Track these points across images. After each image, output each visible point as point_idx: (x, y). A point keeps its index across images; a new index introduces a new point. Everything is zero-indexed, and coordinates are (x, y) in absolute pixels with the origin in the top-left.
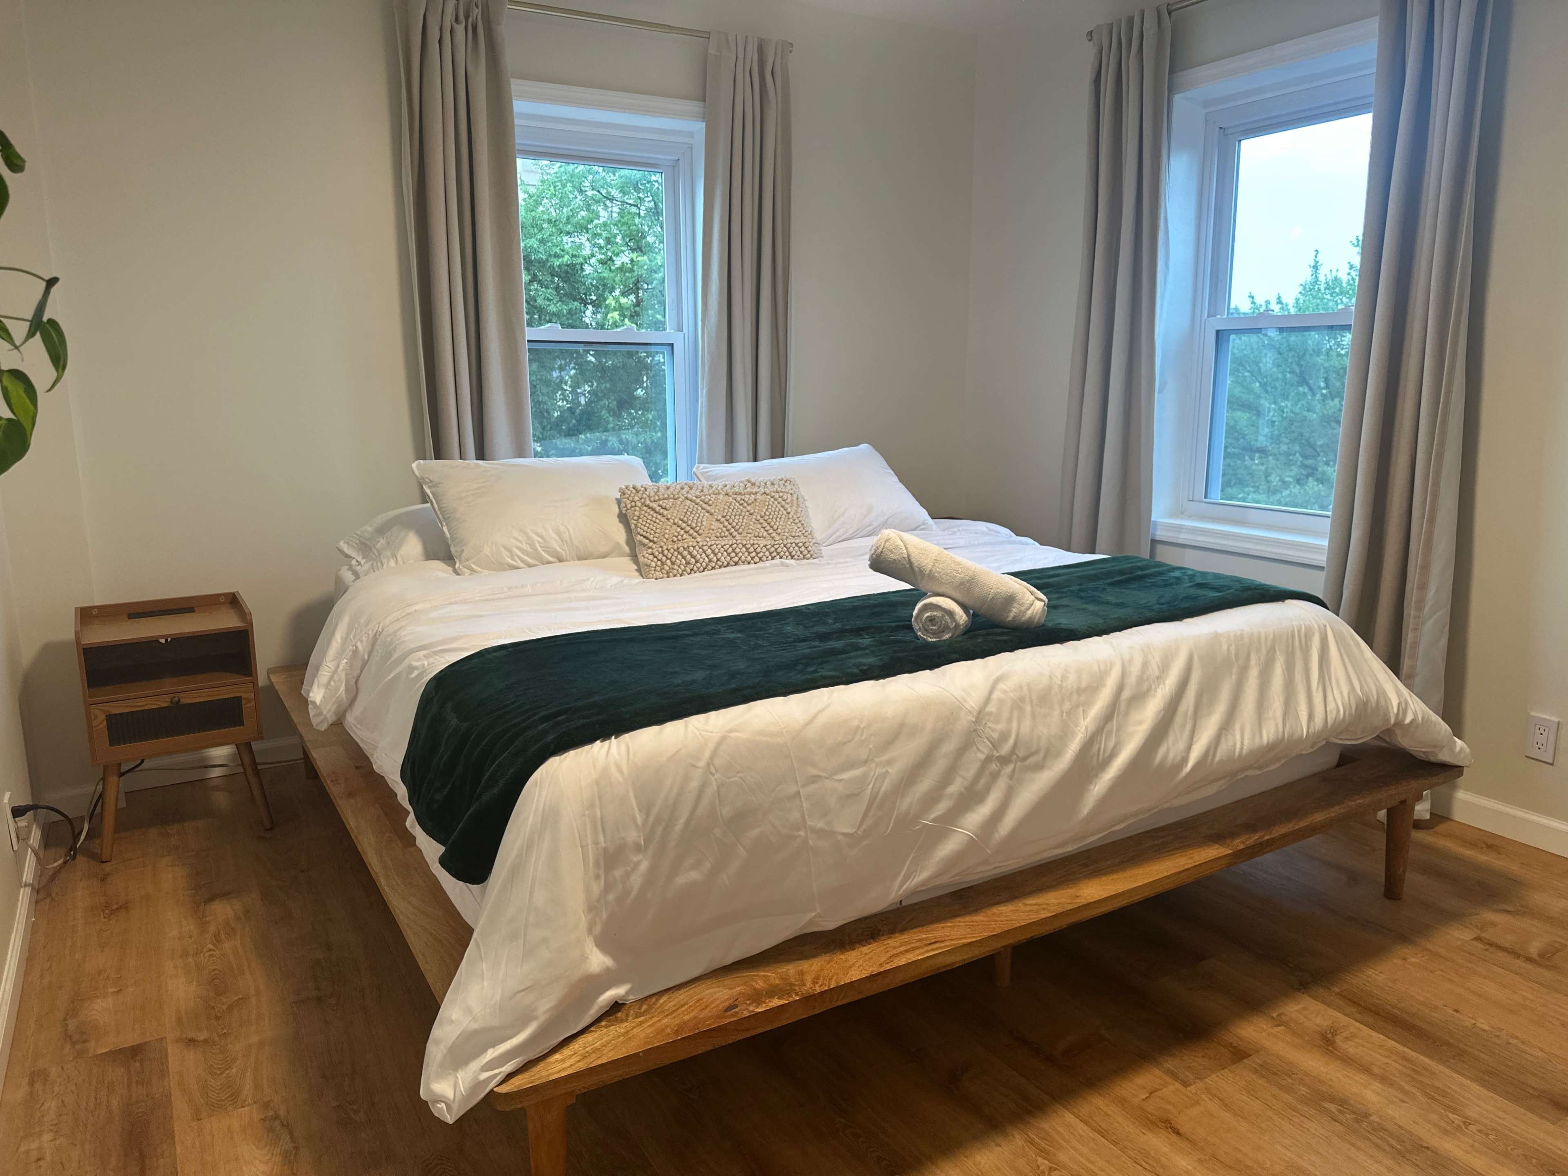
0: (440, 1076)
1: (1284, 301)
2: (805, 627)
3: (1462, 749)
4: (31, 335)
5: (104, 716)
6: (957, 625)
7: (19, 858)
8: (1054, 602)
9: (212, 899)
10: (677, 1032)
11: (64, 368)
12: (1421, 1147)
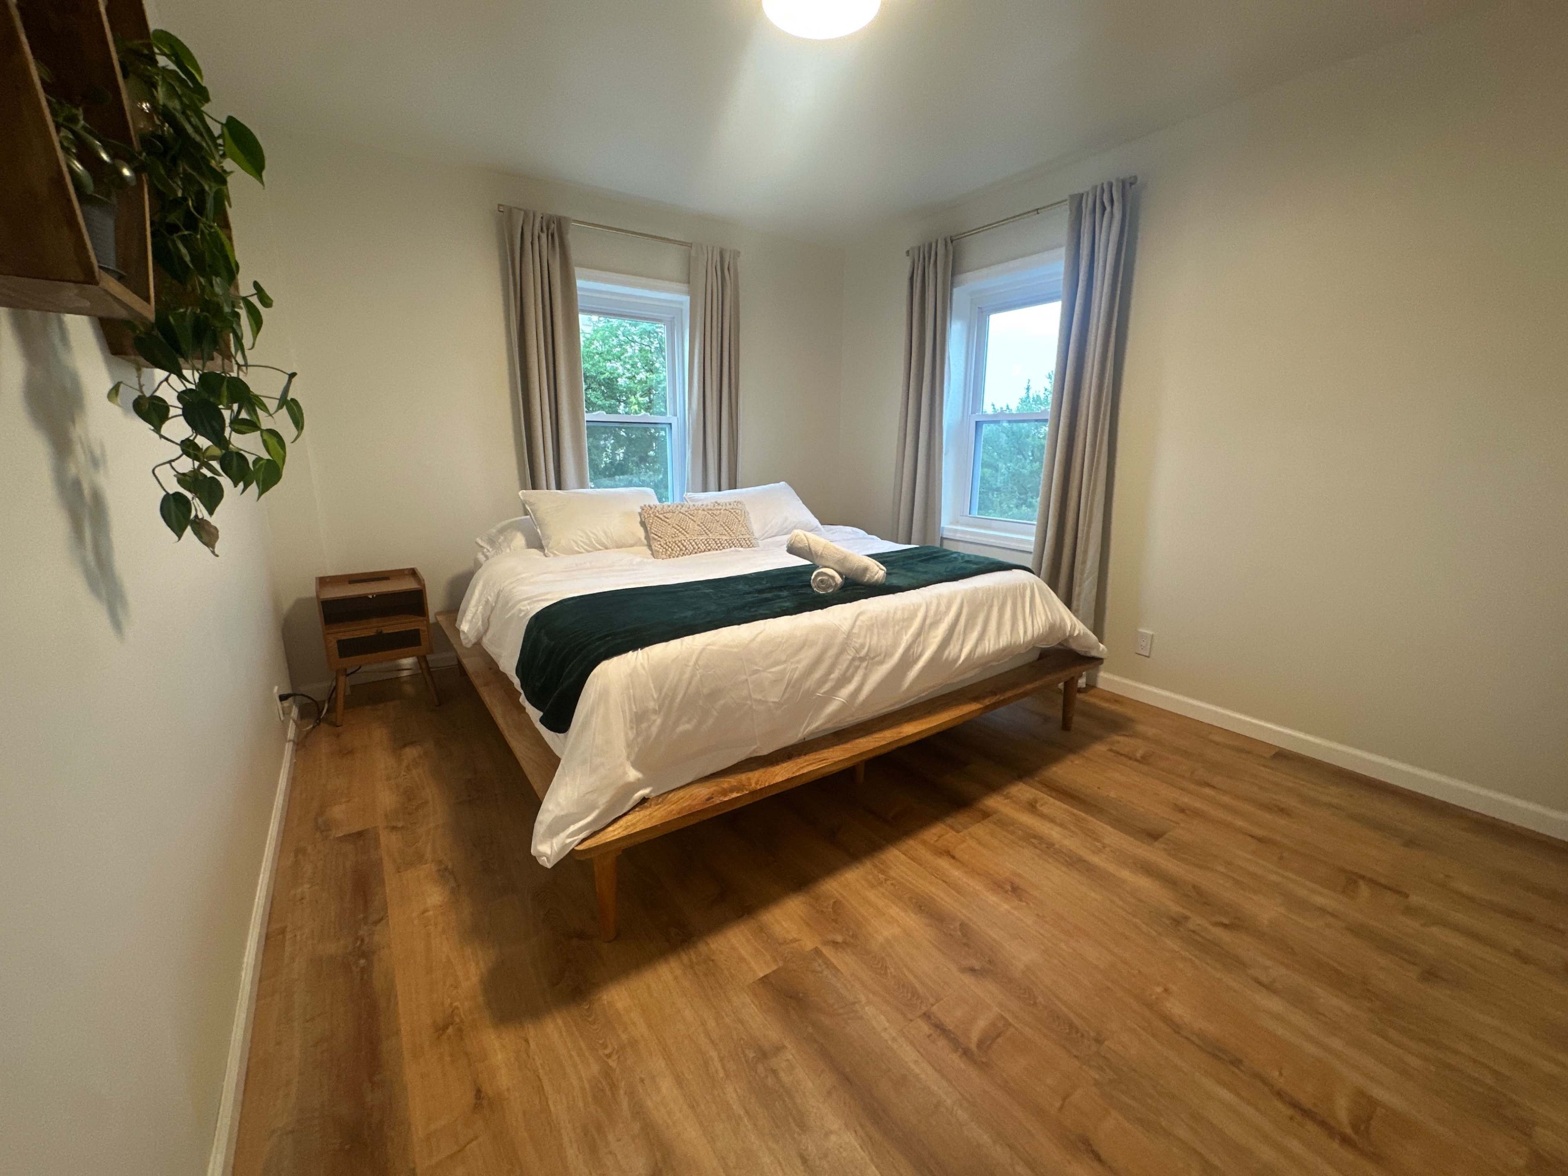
0: (542, 842)
1: (1010, 408)
2: (750, 586)
3: (1103, 649)
4: (280, 407)
5: (335, 641)
6: (836, 584)
7: (284, 726)
8: (889, 572)
9: (405, 746)
10: (679, 813)
11: (302, 428)
12: (1081, 860)
